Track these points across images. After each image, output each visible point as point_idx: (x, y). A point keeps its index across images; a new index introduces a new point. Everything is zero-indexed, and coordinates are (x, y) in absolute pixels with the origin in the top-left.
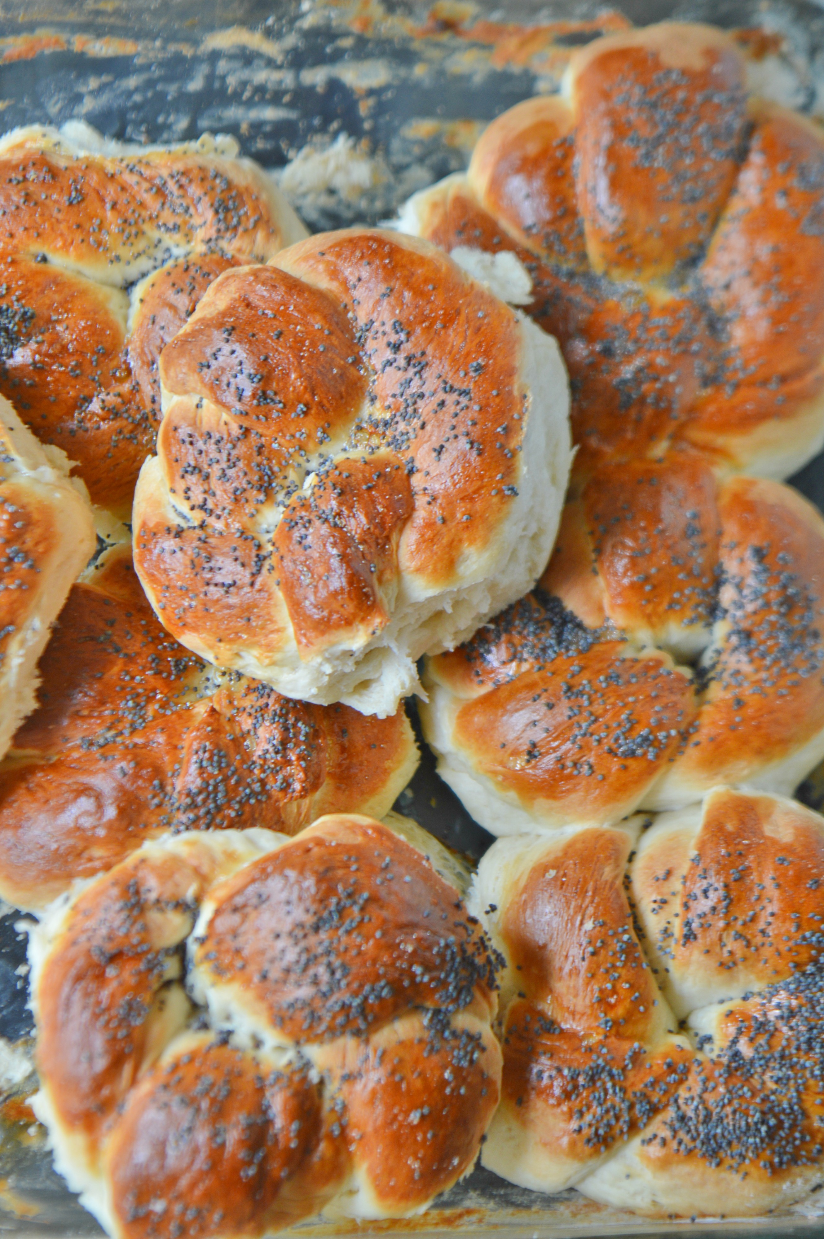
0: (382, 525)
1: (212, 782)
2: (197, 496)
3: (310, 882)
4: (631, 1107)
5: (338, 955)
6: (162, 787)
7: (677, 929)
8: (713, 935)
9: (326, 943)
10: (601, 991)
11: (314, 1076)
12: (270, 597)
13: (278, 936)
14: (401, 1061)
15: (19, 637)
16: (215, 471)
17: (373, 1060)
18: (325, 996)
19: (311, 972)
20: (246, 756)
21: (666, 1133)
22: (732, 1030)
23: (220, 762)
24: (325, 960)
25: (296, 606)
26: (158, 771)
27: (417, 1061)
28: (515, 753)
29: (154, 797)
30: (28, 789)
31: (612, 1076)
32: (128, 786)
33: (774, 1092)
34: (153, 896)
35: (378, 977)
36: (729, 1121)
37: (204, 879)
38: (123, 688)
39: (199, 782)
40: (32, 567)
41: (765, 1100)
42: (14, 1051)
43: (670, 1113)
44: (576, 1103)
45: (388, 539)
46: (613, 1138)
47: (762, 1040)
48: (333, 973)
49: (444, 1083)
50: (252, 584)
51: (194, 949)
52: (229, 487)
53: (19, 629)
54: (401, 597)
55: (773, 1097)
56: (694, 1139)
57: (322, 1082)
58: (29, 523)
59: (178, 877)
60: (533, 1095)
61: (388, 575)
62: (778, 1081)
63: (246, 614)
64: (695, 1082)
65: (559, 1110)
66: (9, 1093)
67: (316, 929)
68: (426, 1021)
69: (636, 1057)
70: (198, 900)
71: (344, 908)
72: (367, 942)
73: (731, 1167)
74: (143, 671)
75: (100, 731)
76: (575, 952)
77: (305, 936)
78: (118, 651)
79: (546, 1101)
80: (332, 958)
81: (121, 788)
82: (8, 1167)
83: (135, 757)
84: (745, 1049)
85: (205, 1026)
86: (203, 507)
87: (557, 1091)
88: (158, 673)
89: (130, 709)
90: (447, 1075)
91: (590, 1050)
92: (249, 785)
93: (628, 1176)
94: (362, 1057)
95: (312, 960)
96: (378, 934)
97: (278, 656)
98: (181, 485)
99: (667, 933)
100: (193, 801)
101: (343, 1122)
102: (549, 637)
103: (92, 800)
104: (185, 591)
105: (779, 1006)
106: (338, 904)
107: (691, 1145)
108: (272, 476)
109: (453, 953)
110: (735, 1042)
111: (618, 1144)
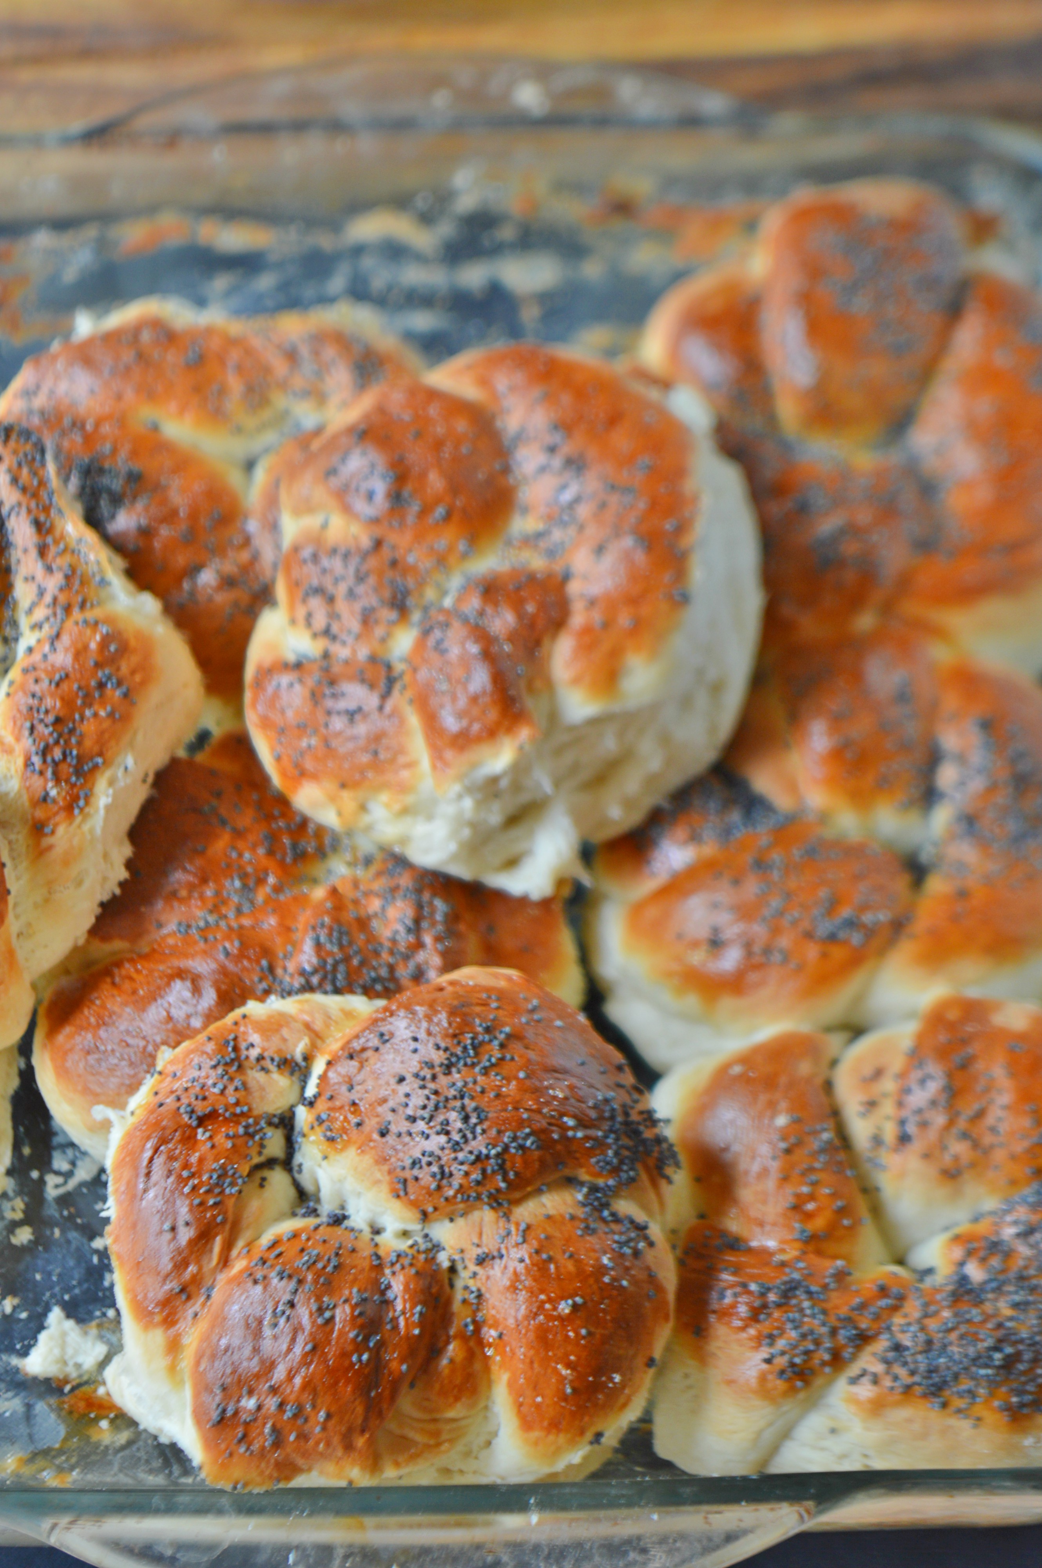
0: (532, 626)
1: (330, 961)
2: (320, 621)
3: (443, 1017)
4: (834, 1332)
5: (472, 1098)
6: (271, 969)
7: (890, 1132)
8: (932, 1134)
9: (460, 1084)
10: (798, 1196)
11: (443, 1260)
12: (402, 722)
13: (402, 1080)
14: (548, 1238)
15: (108, 774)
16: (341, 590)
17: (516, 1238)
18: (456, 1147)
19: (440, 1118)
20: (372, 938)
21: (878, 1368)
22: (958, 1253)
23: (340, 940)
24: (458, 1104)
25: (431, 721)
26: (266, 952)
27: (568, 1241)
28: (695, 944)
29: (261, 980)
30: (113, 984)
31: (809, 1293)
32: (231, 967)
33: (1011, 1319)
34: (254, 1053)
35: (521, 1123)
36: (955, 1349)
37: (317, 1037)
38: (229, 866)
39: (315, 960)
40: (126, 695)
41: (1000, 1326)
42: (86, 1333)
43: (882, 1344)
44: (766, 1326)
45: (538, 643)
46: (813, 1372)
47: (995, 1262)
48: (466, 1119)
49: (602, 1270)
50: (381, 708)
51: (303, 1115)
52: (358, 606)
53: (107, 764)
54: (554, 717)
55: (1009, 1324)
56: (913, 1373)
57: (452, 1270)
58: (124, 649)
59: (285, 1032)
60: (712, 1318)
61: (538, 684)
62: (1016, 1306)
63: (373, 746)
64: (913, 1308)
65: (744, 1335)
66: (77, 1381)
67: (448, 1068)
68: (580, 1197)
69: (841, 1276)
70: (308, 1058)
71: (482, 1043)
72: (509, 1084)
73: (959, 1411)
74: (253, 849)
75: (199, 913)
76: (765, 1150)
77: (434, 1077)
78: (224, 823)
79: (728, 1324)
80: (467, 1101)
81: (223, 971)
82: (73, 1460)
83: (240, 937)
84: (975, 1272)
85: (314, 1212)
86: (327, 632)
87: (743, 1310)
88: (271, 853)
89: (236, 891)
90: (605, 1260)
91: (783, 1264)
92: (374, 969)
93: (833, 1431)
94: (503, 1232)
95: (440, 1103)
96: (522, 1075)
97: (410, 799)
98: (301, 612)
99: (877, 1141)
100: (308, 982)
101: (479, 1316)
102: (735, 816)
103: (188, 984)
104: (302, 729)
105: (1016, 1223)
106: (473, 1039)
107: (909, 1380)
108: (406, 593)
109: (613, 1110)
110: (962, 1264)
111: (819, 1381)
